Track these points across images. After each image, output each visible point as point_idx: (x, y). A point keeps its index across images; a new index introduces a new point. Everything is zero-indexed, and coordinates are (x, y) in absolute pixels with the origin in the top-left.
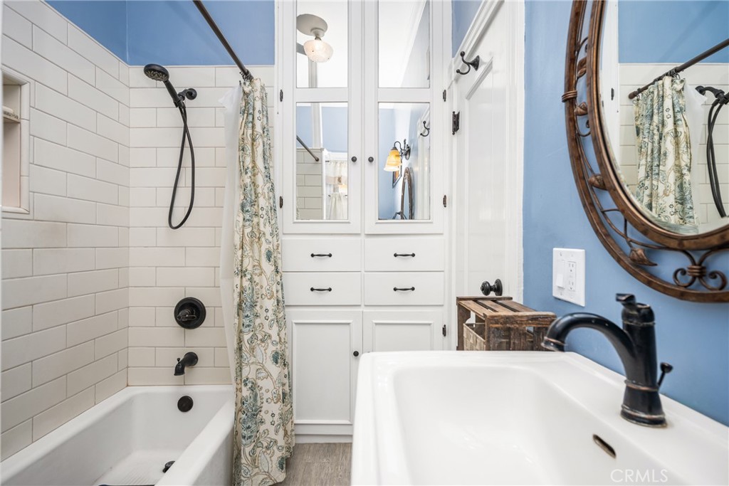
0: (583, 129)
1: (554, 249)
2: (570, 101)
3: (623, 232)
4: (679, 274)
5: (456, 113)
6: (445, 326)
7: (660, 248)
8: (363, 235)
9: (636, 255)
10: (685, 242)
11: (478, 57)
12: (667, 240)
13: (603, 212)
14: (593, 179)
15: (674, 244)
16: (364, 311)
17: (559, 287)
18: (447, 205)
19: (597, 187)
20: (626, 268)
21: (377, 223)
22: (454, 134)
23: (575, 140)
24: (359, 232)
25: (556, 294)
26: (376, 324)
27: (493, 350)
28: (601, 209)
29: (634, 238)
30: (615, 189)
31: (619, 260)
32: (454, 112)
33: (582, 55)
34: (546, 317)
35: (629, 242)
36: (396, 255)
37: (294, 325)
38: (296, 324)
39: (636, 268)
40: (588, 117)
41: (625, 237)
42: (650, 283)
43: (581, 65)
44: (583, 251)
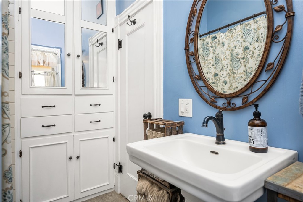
0: (192, 60)
1: (179, 99)
2: (187, 50)
3: (207, 93)
4: (224, 104)
5: (120, 40)
6: (114, 137)
7: (219, 97)
8: (73, 95)
9: (212, 100)
10: (226, 96)
11: (135, 19)
12: (221, 95)
13: (200, 87)
14: (196, 77)
15: (223, 96)
16: (74, 135)
17: (182, 112)
18: (114, 81)
19: (197, 79)
20: (209, 104)
21: (81, 89)
22: (119, 49)
23: (189, 64)
24: (72, 94)
25: (180, 114)
26: (81, 141)
27: (168, 136)
28: (199, 86)
29: (211, 95)
30: (205, 80)
31: (206, 102)
32: (119, 40)
33: (191, 36)
34: (182, 122)
35: (209, 96)
36: (91, 105)
37: (30, 148)
38: (32, 148)
39: (212, 104)
40: (194, 56)
41: (208, 95)
42: (217, 107)
43: (192, 39)
44: (191, 100)
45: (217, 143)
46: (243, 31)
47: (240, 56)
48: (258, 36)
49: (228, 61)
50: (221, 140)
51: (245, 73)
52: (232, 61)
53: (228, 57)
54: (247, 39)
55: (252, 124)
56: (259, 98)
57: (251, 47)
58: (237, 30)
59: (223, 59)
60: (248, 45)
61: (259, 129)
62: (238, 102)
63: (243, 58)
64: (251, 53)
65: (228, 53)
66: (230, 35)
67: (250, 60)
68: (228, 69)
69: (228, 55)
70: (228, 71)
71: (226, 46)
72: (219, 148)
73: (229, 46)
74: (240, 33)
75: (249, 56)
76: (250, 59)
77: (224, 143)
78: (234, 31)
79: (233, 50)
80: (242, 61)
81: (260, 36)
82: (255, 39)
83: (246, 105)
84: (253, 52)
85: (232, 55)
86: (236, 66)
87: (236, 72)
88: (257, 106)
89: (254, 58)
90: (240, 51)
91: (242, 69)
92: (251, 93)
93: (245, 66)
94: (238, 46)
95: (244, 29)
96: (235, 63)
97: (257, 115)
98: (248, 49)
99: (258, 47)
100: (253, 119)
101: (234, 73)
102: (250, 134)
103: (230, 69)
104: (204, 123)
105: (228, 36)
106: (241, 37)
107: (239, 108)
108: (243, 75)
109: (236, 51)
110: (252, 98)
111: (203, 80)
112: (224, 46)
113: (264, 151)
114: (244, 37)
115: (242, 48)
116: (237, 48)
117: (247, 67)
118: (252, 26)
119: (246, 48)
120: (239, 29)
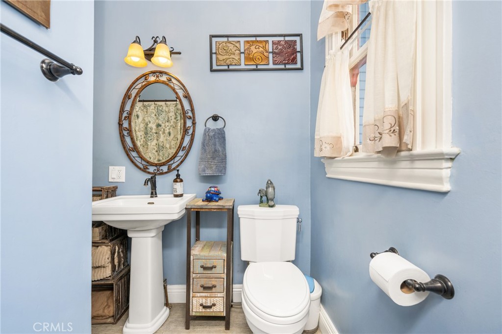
0: (126, 134)
1: (110, 167)
2: (120, 125)
4: (155, 170)
7: (150, 165)
9: (145, 168)
10: (157, 164)
12: (152, 164)
14: (130, 148)
15: (155, 165)
17: (112, 178)
19: (131, 151)
20: (143, 171)
23: (122, 137)
25: (110, 180)
28: (133, 156)
31: (140, 169)
33: (125, 114)
34: (114, 187)
35: (143, 165)
39: (144, 170)
40: (128, 131)
41: (141, 163)
42: (149, 173)
43: (126, 117)
44: (124, 167)
45: (151, 197)
46: (157, 111)
47: (154, 131)
48: (168, 118)
49: (142, 133)
50: (154, 194)
51: (157, 146)
52: (146, 133)
53: (143, 129)
54: (160, 118)
55: (175, 181)
56: (178, 166)
57: (163, 125)
58: (151, 108)
59: (137, 131)
60: (160, 123)
61: (180, 183)
62: (165, 169)
63: (156, 133)
64: (162, 130)
65: (142, 125)
66: (145, 110)
67: (162, 136)
68: (142, 141)
69: (142, 128)
70: (142, 142)
71: (140, 119)
72: (152, 200)
73: (144, 120)
74: (154, 111)
75: (161, 132)
76: (161, 134)
77: (156, 196)
78: (149, 108)
79: (147, 124)
80: (155, 135)
81: (170, 118)
82: (166, 119)
83: (170, 170)
84: (164, 129)
85: (146, 128)
86: (149, 139)
87: (149, 144)
88: (178, 171)
89: (165, 135)
90: (154, 127)
91: (155, 142)
92: (174, 163)
93: (157, 140)
94: (152, 122)
95: (158, 109)
96: (149, 136)
97: (178, 176)
98: (161, 126)
99: (168, 126)
100: (176, 179)
101: (147, 145)
102: (175, 187)
103: (144, 141)
104: (145, 182)
105: (142, 110)
106: (154, 114)
107: (166, 173)
108: (155, 147)
109: (150, 125)
110: (174, 166)
111: (137, 152)
112: (139, 119)
113: (181, 195)
114: (157, 115)
115: (155, 124)
116: (151, 123)
117: (159, 141)
118: (164, 108)
119: (158, 125)
120: (153, 108)
